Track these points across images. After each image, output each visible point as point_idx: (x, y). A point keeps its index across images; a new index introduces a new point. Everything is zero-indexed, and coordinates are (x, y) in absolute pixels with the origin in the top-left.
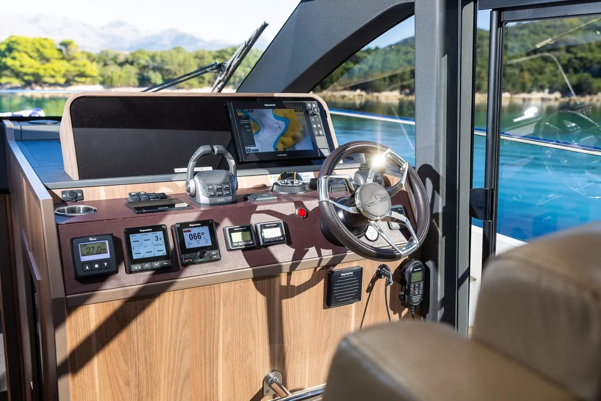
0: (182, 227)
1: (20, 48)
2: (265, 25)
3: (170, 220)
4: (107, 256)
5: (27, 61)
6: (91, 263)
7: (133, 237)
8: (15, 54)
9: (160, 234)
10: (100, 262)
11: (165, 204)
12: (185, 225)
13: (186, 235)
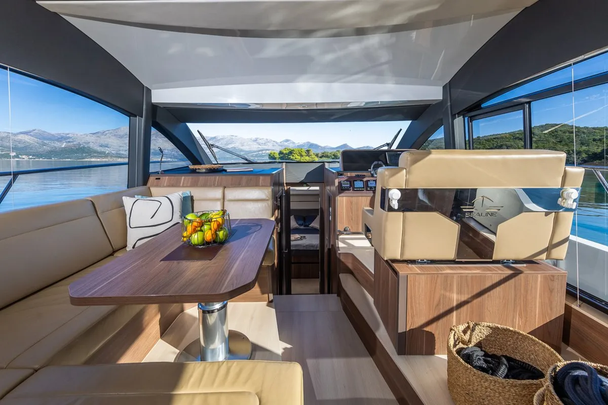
0: (367, 181)
1: (295, 152)
2: (401, 130)
3: (365, 179)
4: (348, 186)
5: (297, 157)
6: (345, 187)
7: (355, 182)
8: (293, 154)
9: (362, 182)
10: (347, 187)
11: (364, 176)
12: (369, 181)
13: (369, 183)
